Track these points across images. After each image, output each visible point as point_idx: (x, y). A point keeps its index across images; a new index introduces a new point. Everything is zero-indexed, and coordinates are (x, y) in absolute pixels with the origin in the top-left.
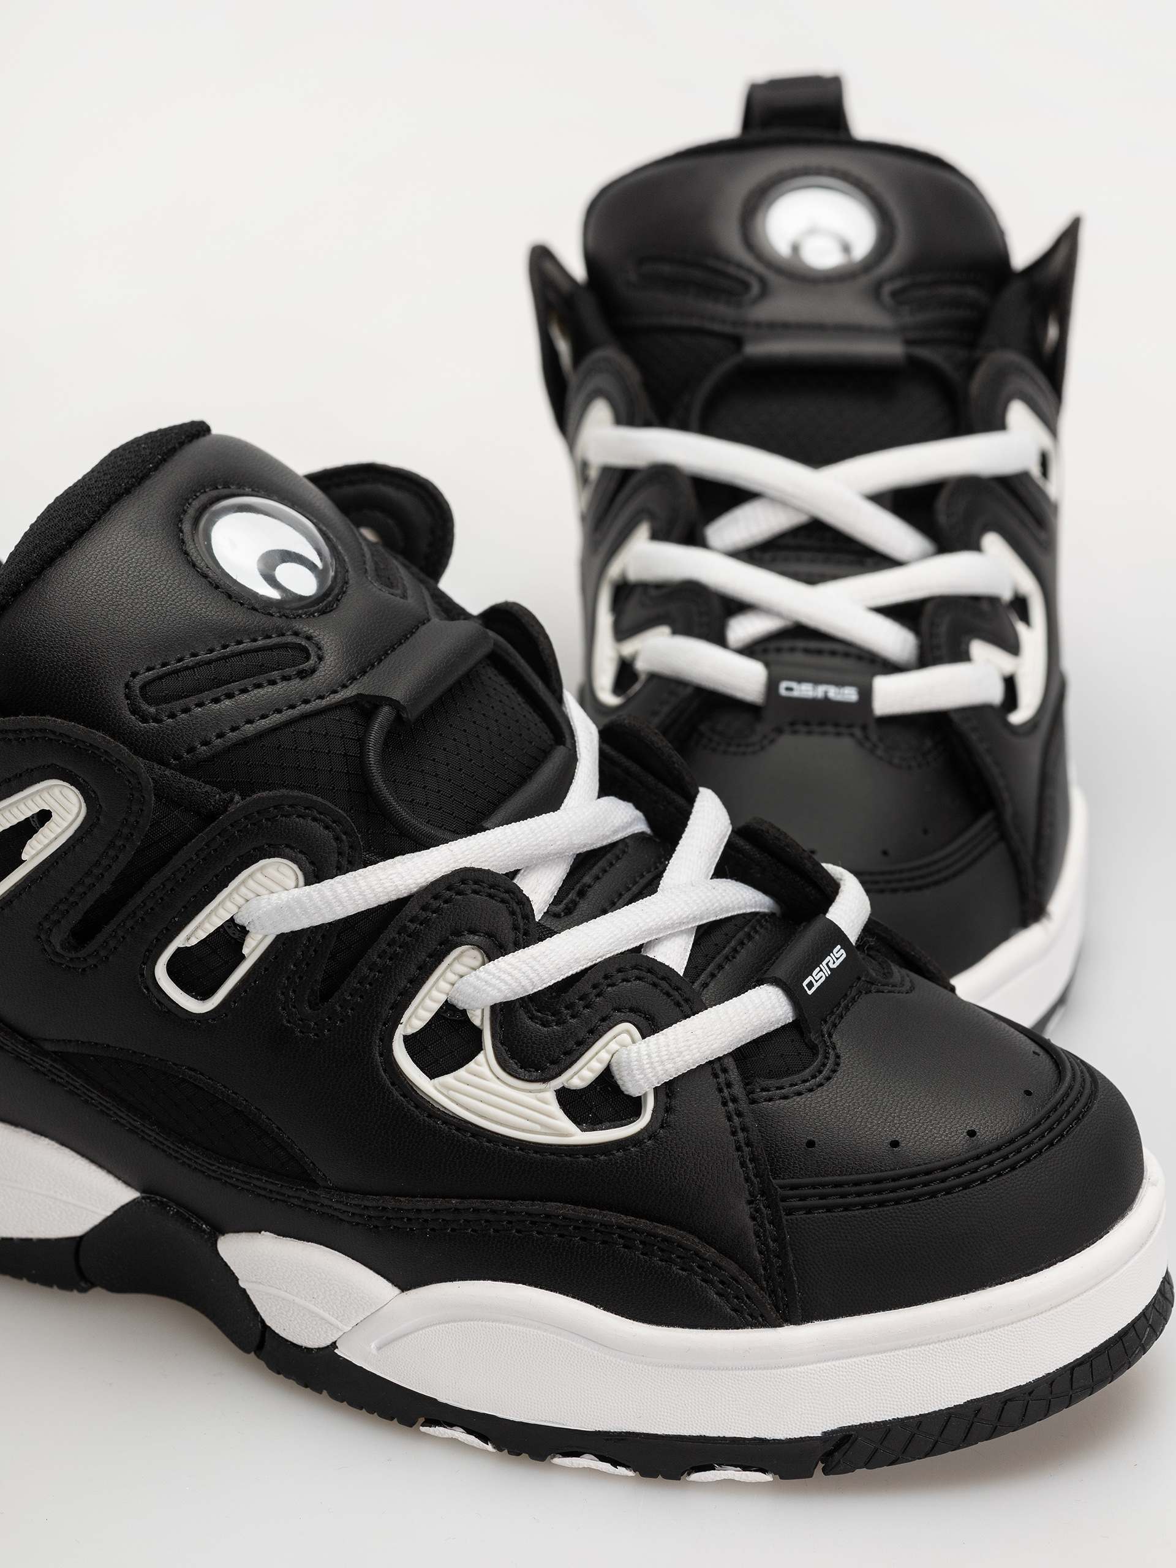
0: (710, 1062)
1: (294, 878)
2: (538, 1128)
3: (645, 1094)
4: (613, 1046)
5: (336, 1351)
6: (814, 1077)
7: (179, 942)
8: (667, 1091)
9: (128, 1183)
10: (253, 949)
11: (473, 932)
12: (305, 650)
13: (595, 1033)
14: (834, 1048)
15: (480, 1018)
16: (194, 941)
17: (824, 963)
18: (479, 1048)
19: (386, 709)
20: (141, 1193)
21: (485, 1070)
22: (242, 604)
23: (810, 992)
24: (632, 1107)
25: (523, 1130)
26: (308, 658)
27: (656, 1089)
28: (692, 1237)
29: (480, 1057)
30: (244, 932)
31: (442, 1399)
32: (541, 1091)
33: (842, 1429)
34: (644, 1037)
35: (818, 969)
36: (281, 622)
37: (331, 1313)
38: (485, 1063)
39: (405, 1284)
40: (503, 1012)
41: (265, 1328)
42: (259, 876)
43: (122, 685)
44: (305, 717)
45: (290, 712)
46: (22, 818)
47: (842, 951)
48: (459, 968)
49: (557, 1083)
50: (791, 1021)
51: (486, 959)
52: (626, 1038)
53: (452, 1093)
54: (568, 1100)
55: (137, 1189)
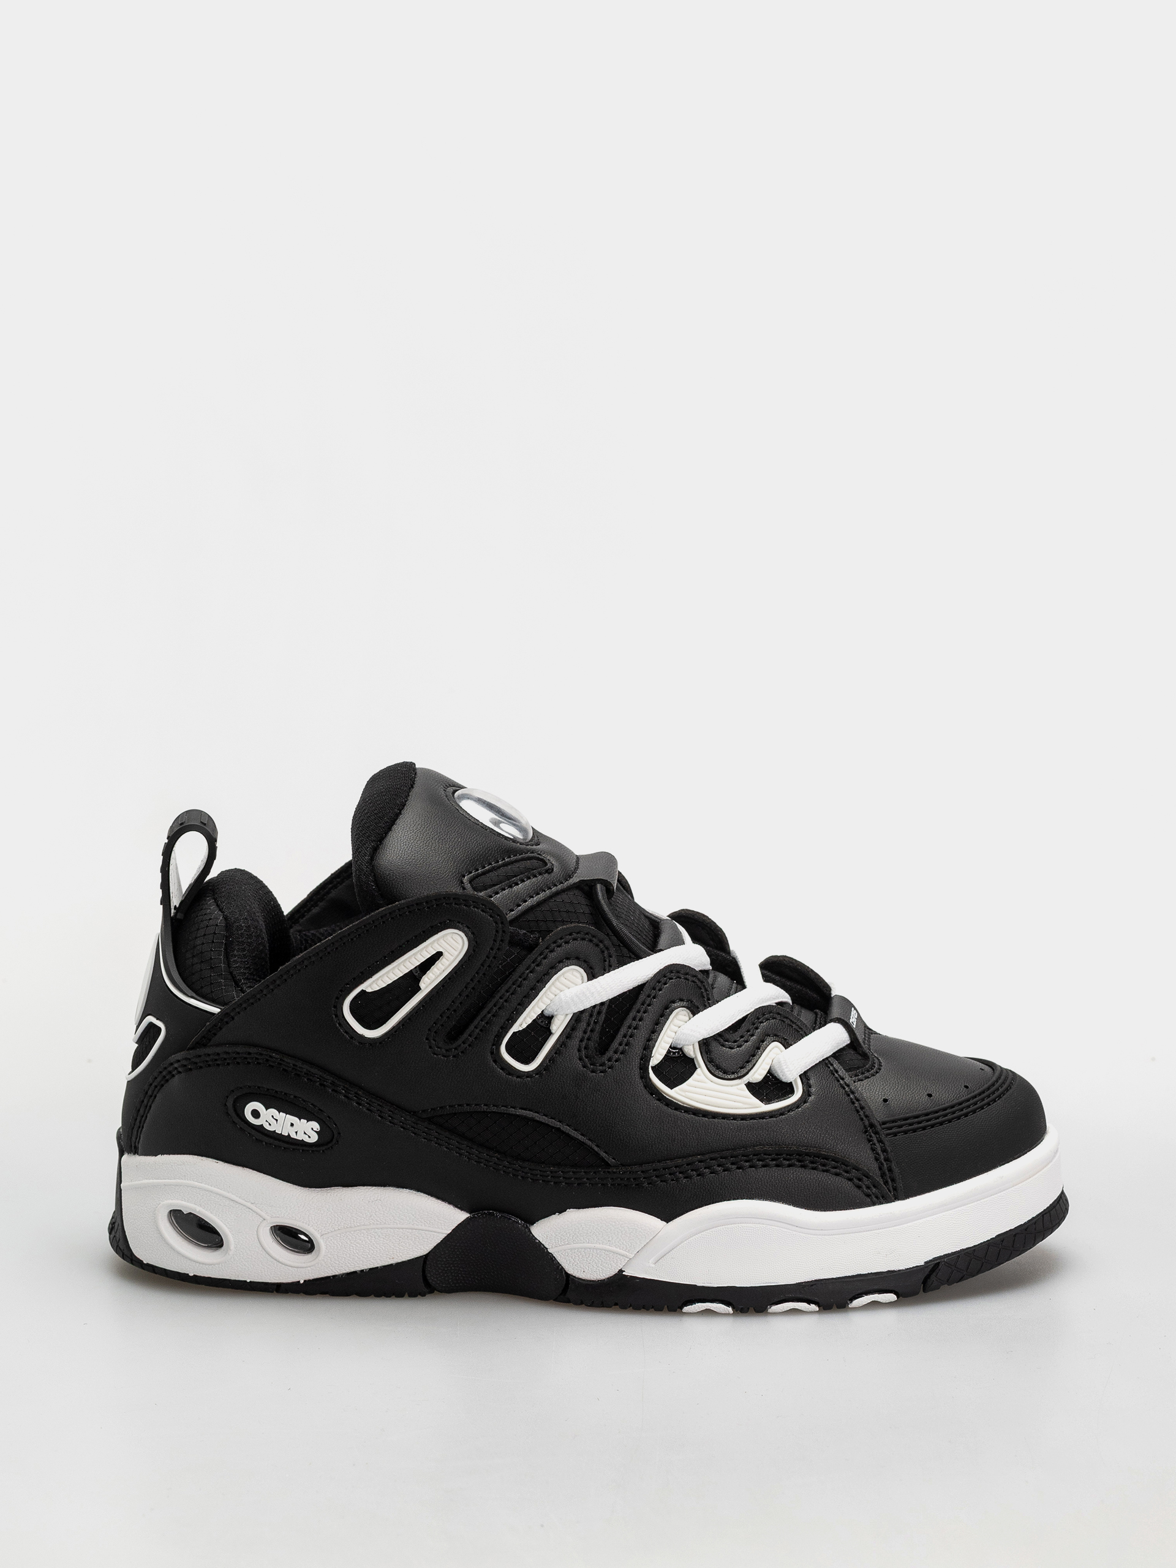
0: (823, 1060)
1: (580, 978)
2: (740, 1105)
3: (795, 1080)
4: (771, 1056)
5: (624, 1273)
7: (516, 1027)
8: (804, 1076)
9: (462, 1209)
10: (558, 1027)
11: (682, 1000)
12: (542, 860)
13: (760, 1050)
14: (875, 1056)
15: (693, 1051)
16: (524, 1026)
18: (696, 1067)
19: (599, 886)
20: (470, 1214)
21: (703, 1077)
23: (854, 1026)
24: (788, 1089)
25: (732, 1108)
26: (546, 864)
27: (800, 1076)
29: (698, 1071)
30: (550, 1018)
31: (699, 1284)
32: (738, 1085)
33: (935, 1259)
34: (786, 1049)
36: (522, 847)
37: (621, 1248)
38: (702, 1073)
39: (667, 1218)
40: (705, 1045)
41: (568, 1275)
42: (562, 979)
43: (459, 882)
44: (557, 893)
45: (548, 892)
46: (407, 971)
48: (678, 1022)
49: (746, 1079)
50: (849, 1042)
51: (691, 1016)
52: (777, 1050)
53: (686, 1094)
54: (751, 1087)
55: (467, 1212)
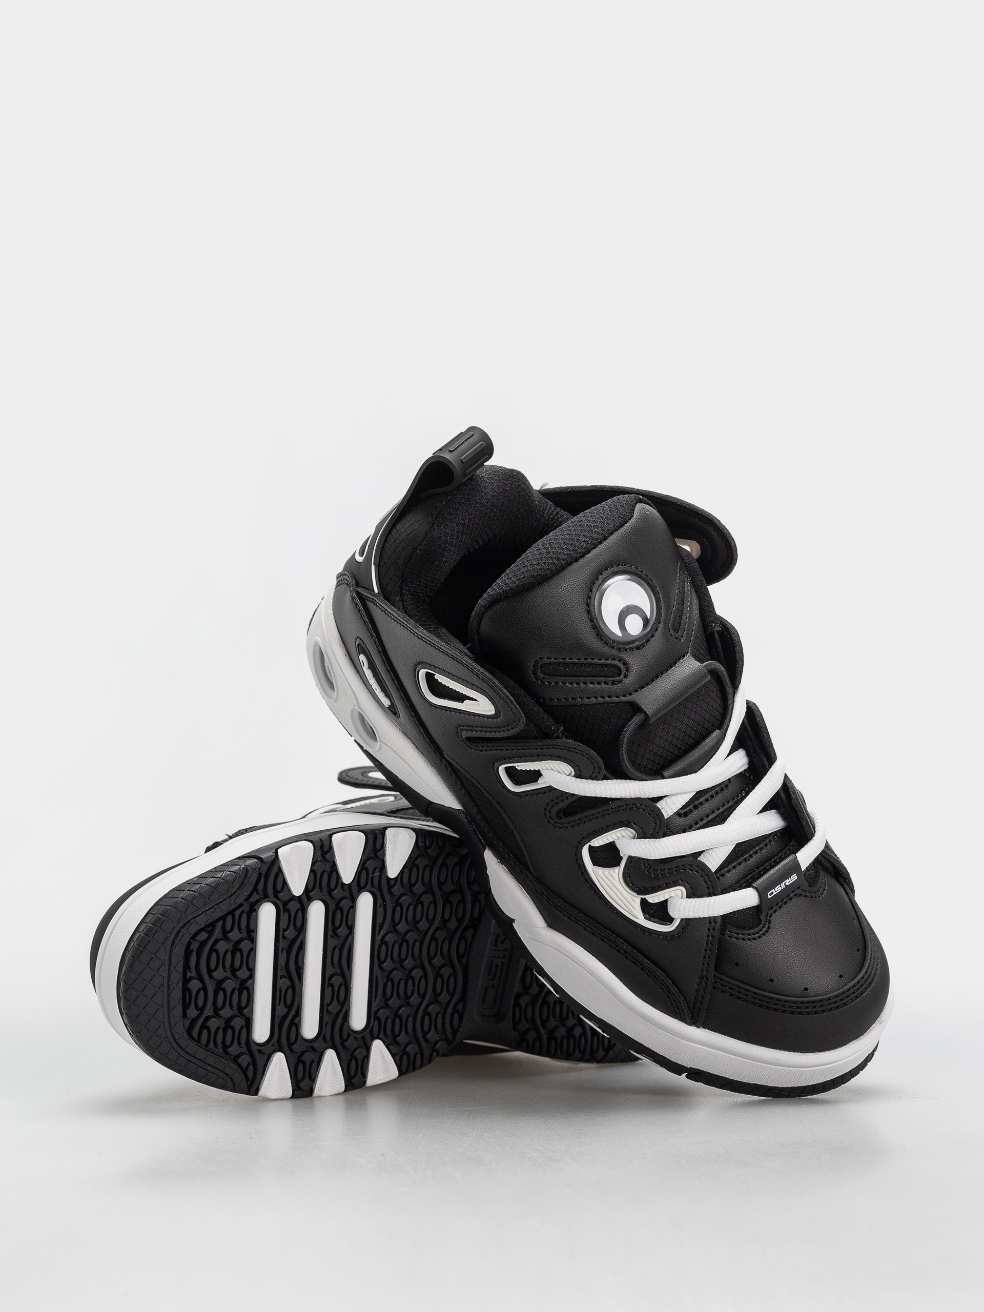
1: (570, 772)
2: (628, 910)
3: (677, 919)
4: (673, 894)
5: (513, 923)
6: (754, 934)
7: (514, 765)
8: (687, 923)
10: (541, 784)
11: (635, 825)
12: (619, 669)
13: (668, 886)
14: (769, 923)
15: (623, 855)
16: (519, 769)
17: (784, 883)
18: (618, 864)
19: (641, 713)
20: (465, 811)
21: (616, 875)
22: (602, 640)
23: (769, 897)
24: (669, 920)
25: (620, 906)
26: (619, 675)
27: (682, 919)
28: (669, 981)
29: (617, 869)
30: (541, 775)
32: (635, 896)
34: (687, 898)
35: (780, 886)
36: (615, 652)
38: (617, 873)
39: (548, 925)
40: (633, 859)
42: (556, 765)
43: (534, 661)
44: (606, 703)
45: (601, 700)
47: (796, 877)
48: (623, 833)
49: (643, 897)
50: (755, 906)
51: (636, 837)
52: (680, 892)
53: (599, 878)
54: (644, 904)
